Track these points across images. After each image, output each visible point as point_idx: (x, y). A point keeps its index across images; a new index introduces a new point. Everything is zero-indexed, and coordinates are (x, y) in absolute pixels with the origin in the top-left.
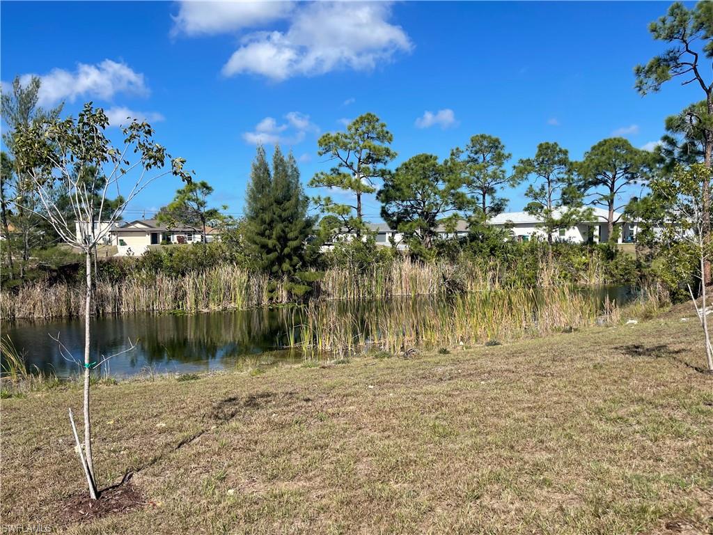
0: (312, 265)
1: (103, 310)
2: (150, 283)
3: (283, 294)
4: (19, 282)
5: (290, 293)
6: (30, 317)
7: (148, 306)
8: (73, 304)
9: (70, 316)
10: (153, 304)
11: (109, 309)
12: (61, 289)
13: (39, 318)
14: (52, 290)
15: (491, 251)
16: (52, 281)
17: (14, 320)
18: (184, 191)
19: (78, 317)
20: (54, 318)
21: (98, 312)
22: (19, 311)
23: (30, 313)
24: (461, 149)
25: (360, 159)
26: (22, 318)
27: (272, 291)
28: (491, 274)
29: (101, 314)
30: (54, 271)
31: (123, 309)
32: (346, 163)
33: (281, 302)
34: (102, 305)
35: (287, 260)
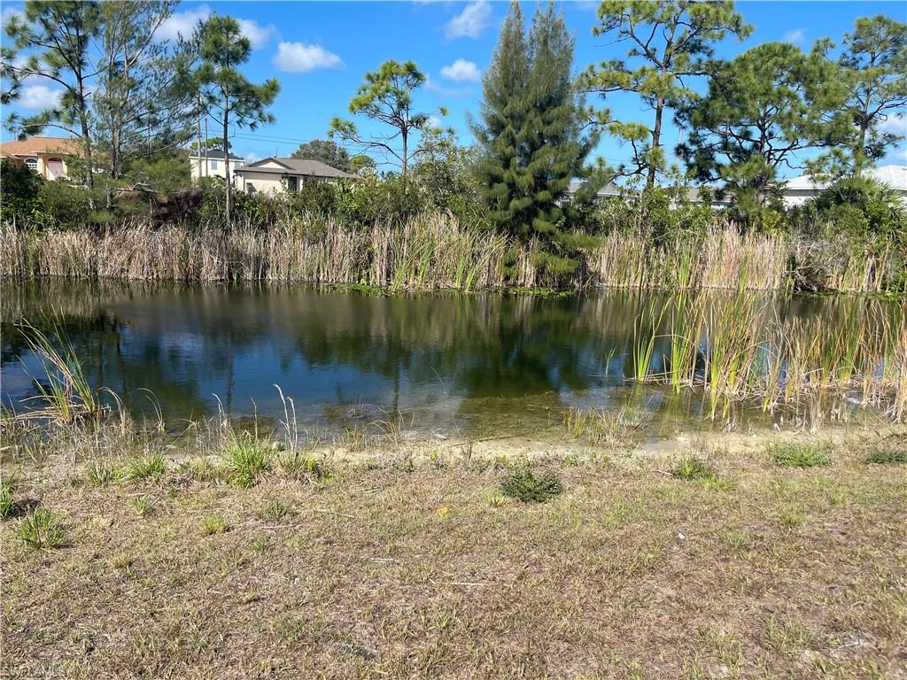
0: (578, 226)
1: (238, 275)
2: (316, 237)
3: (527, 270)
4: (105, 217)
5: (541, 271)
6: (123, 276)
7: (311, 275)
8: (192, 261)
9: (186, 282)
10: (318, 272)
11: (249, 275)
12: (174, 235)
13: (137, 279)
14: (159, 235)
15: (871, 224)
16: (160, 221)
17: (97, 280)
18: (378, 76)
19: (198, 283)
20: (161, 282)
21: (231, 278)
22: (104, 265)
23: (122, 271)
24: (832, 42)
25: (669, 43)
26: (108, 277)
27: (510, 264)
28: (871, 261)
29: (235, 281)
30: (163, 205)
31: (271, 277)
32: (646, 48)
33: (522, 285)
34: (238, 266)
35: (541, 213)
